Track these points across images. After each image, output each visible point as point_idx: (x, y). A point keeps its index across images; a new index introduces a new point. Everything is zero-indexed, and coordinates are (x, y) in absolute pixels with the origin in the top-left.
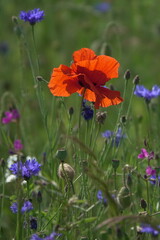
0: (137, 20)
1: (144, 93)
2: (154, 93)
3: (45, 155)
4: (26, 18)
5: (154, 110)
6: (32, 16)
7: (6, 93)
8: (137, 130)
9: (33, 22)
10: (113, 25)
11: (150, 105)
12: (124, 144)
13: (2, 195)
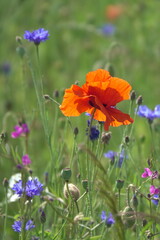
0: (140, 41)
1: (147, 113)
2: (156, 113)
3: (47, 174)
4: (31, 38)
5: (156, 130)
6: (37, 36)
7: (8, 114)
8: (139, 150)
9: (37, 42)
10: (117, 45)
11: (153, 125)
12: (127, 165)
13: (5, 215)
